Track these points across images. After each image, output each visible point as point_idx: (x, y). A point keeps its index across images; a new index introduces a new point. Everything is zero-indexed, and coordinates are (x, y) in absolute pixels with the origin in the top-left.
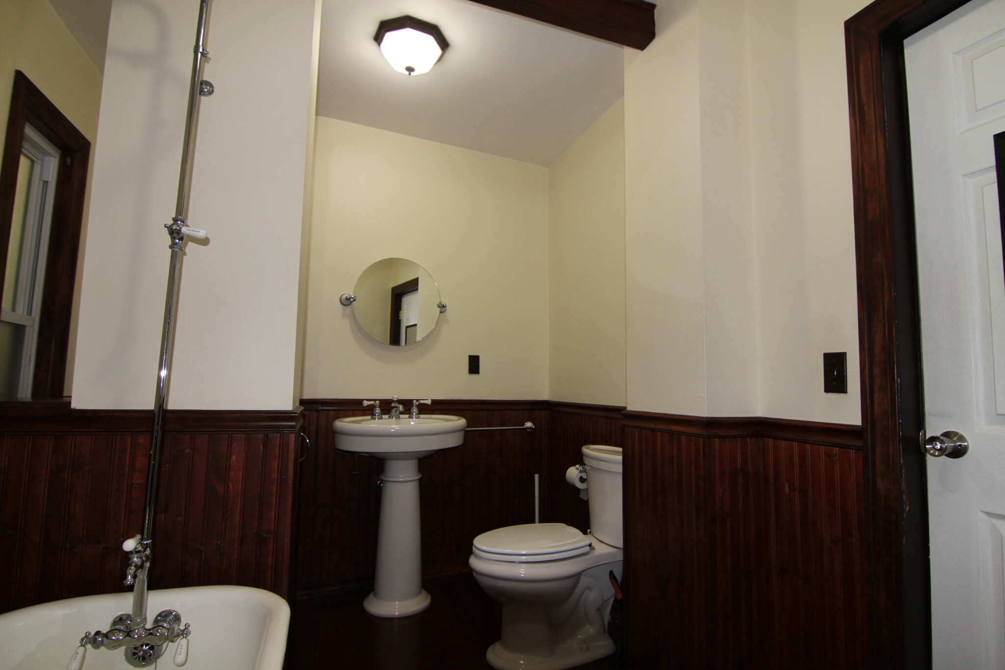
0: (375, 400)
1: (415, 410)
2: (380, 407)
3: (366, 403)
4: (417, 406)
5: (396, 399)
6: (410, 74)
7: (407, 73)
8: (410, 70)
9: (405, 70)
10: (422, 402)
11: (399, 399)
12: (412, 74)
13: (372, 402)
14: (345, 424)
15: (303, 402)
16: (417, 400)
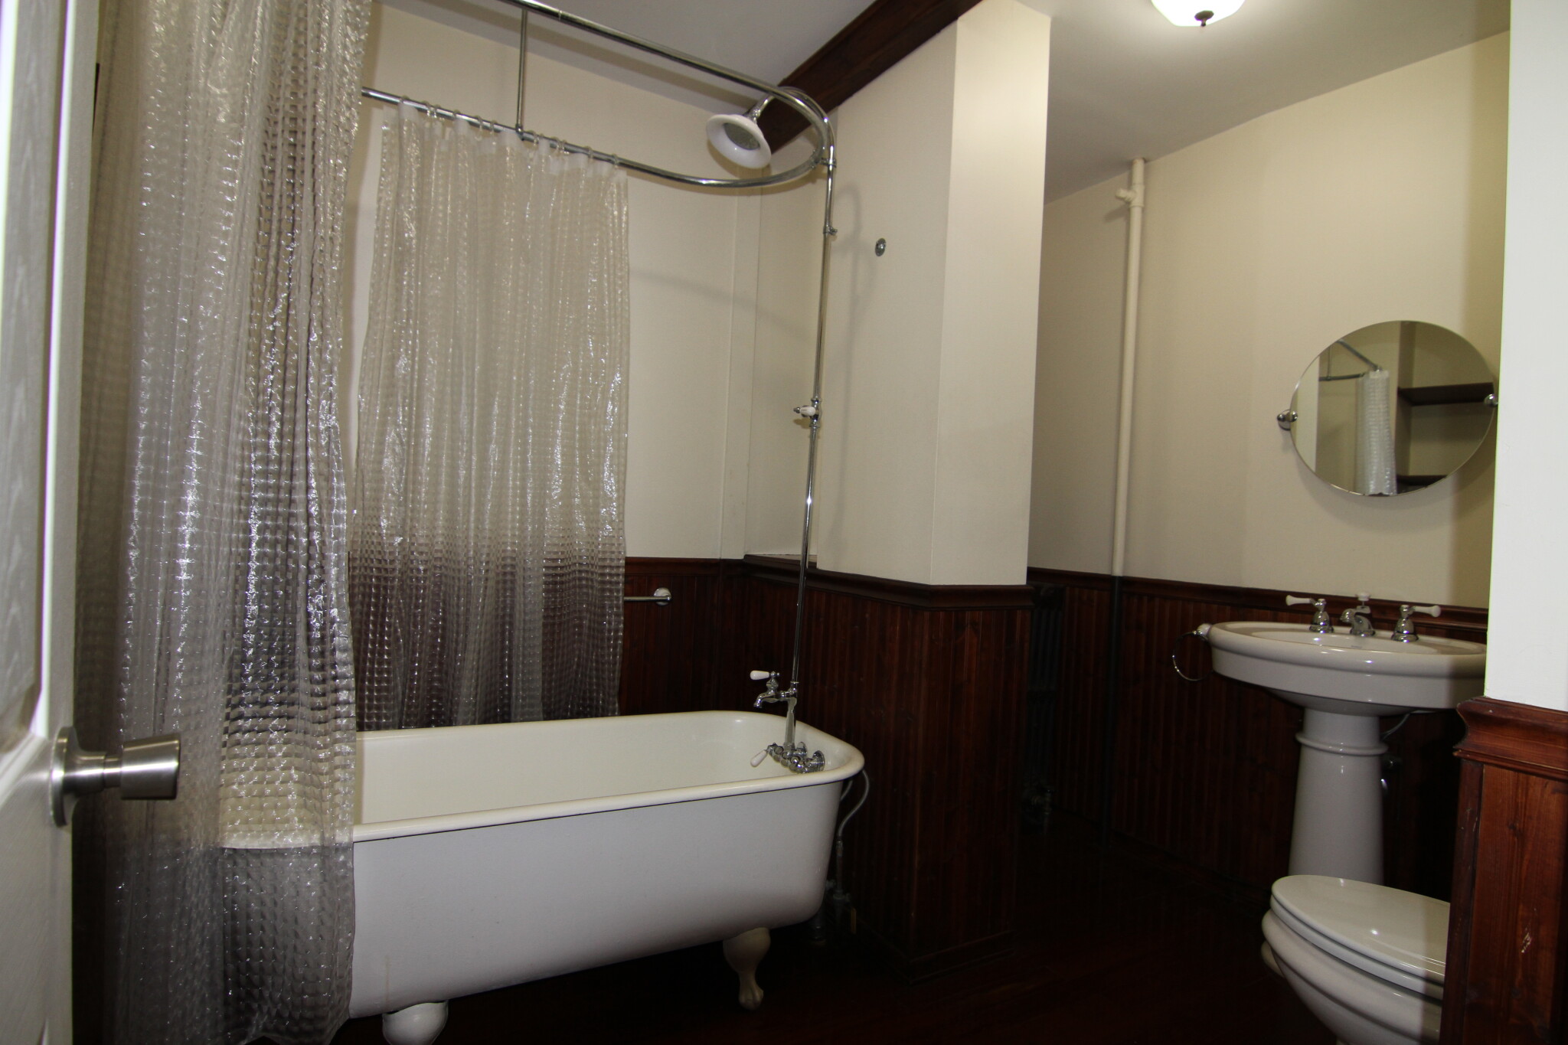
0: (1316, 597)
1: (1404, 625)
2: (1327, 608)
3: (1291, 600)
4: (1409, 617)
5: (1366, 600)
6: (1203, 25)
7: (1199, 23)
8: (1203, 16)
9: (1195, 20)
10: (1418, 609)
11: (1372, 597)
12: (1208, 22)
13: (1307, 601)
14: (1228, 634)
15: (1032, 573)
16: (1411, 605)
